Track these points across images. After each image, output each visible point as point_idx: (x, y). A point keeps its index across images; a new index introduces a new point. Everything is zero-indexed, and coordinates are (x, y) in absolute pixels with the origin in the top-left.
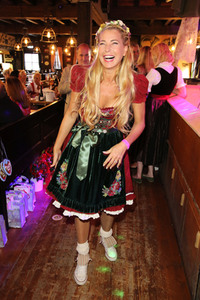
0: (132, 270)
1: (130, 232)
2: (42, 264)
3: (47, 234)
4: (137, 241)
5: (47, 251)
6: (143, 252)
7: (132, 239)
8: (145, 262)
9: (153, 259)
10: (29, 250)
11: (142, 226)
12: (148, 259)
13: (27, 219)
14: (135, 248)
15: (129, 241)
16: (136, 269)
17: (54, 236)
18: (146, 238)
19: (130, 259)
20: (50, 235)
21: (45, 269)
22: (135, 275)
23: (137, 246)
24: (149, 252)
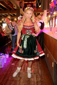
0: (35, 76)
1: (34, 66)
2: (9, 77)
3: (10, 69)
4: (36, 69)
5: (10, 73)
6: (38, 71)
7: (35, 68)
8: (39, 74)
9: (41, 73)
10: (5, 74)
11: (37, 65)
12: (40, 73)
13: (4, 65)
14: (36, 71)
15: (34, 69)
16: (36, 76)
17: (12, 69)
18: (39, 68)
19: (35, 74)
20: (11, 69)
21: (9, 78)
22: (36, 78)
23: (36, 70)
24: (40, 71)
